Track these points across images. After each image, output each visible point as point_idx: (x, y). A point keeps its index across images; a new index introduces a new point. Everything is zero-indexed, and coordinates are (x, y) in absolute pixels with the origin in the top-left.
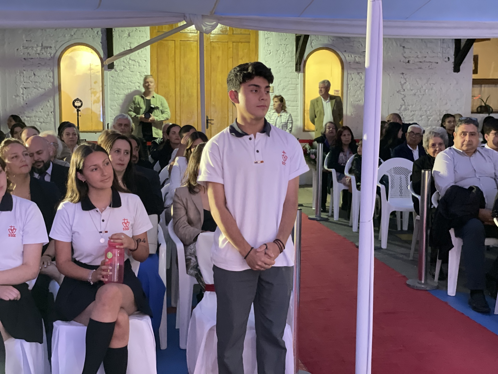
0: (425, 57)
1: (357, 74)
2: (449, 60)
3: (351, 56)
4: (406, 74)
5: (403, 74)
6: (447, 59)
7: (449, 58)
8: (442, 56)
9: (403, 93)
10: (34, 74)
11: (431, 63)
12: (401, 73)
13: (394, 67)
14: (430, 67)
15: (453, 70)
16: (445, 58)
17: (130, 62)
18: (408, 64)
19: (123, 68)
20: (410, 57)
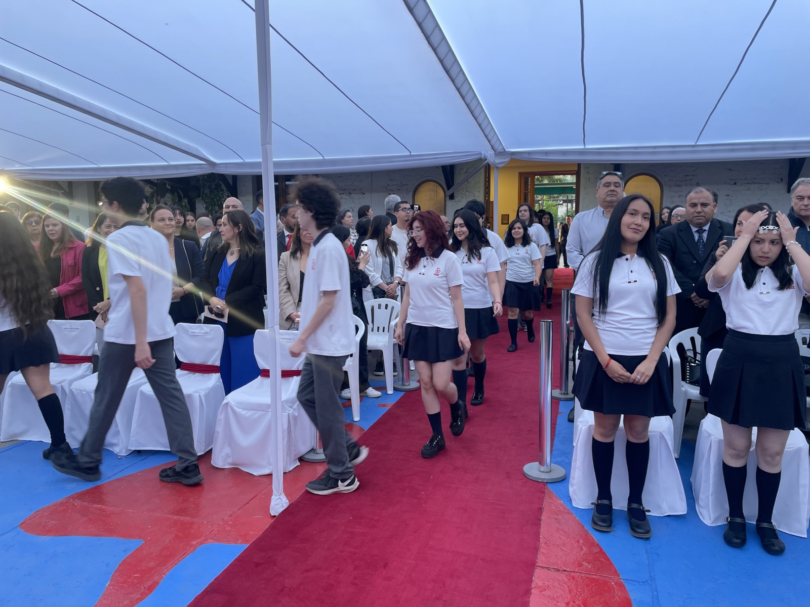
0: (755, 179)
2: (782, 181)
3: (672, 181)
4: (731, 196)
6: (780, 180)
7: (782, 179)
8: (774, 177)
14: (760, 189)
15: (786, 191)
16: (778, 179)
17: (467, 193)
18: (735, 186)
19: (461, 198)
20: (737, 179)
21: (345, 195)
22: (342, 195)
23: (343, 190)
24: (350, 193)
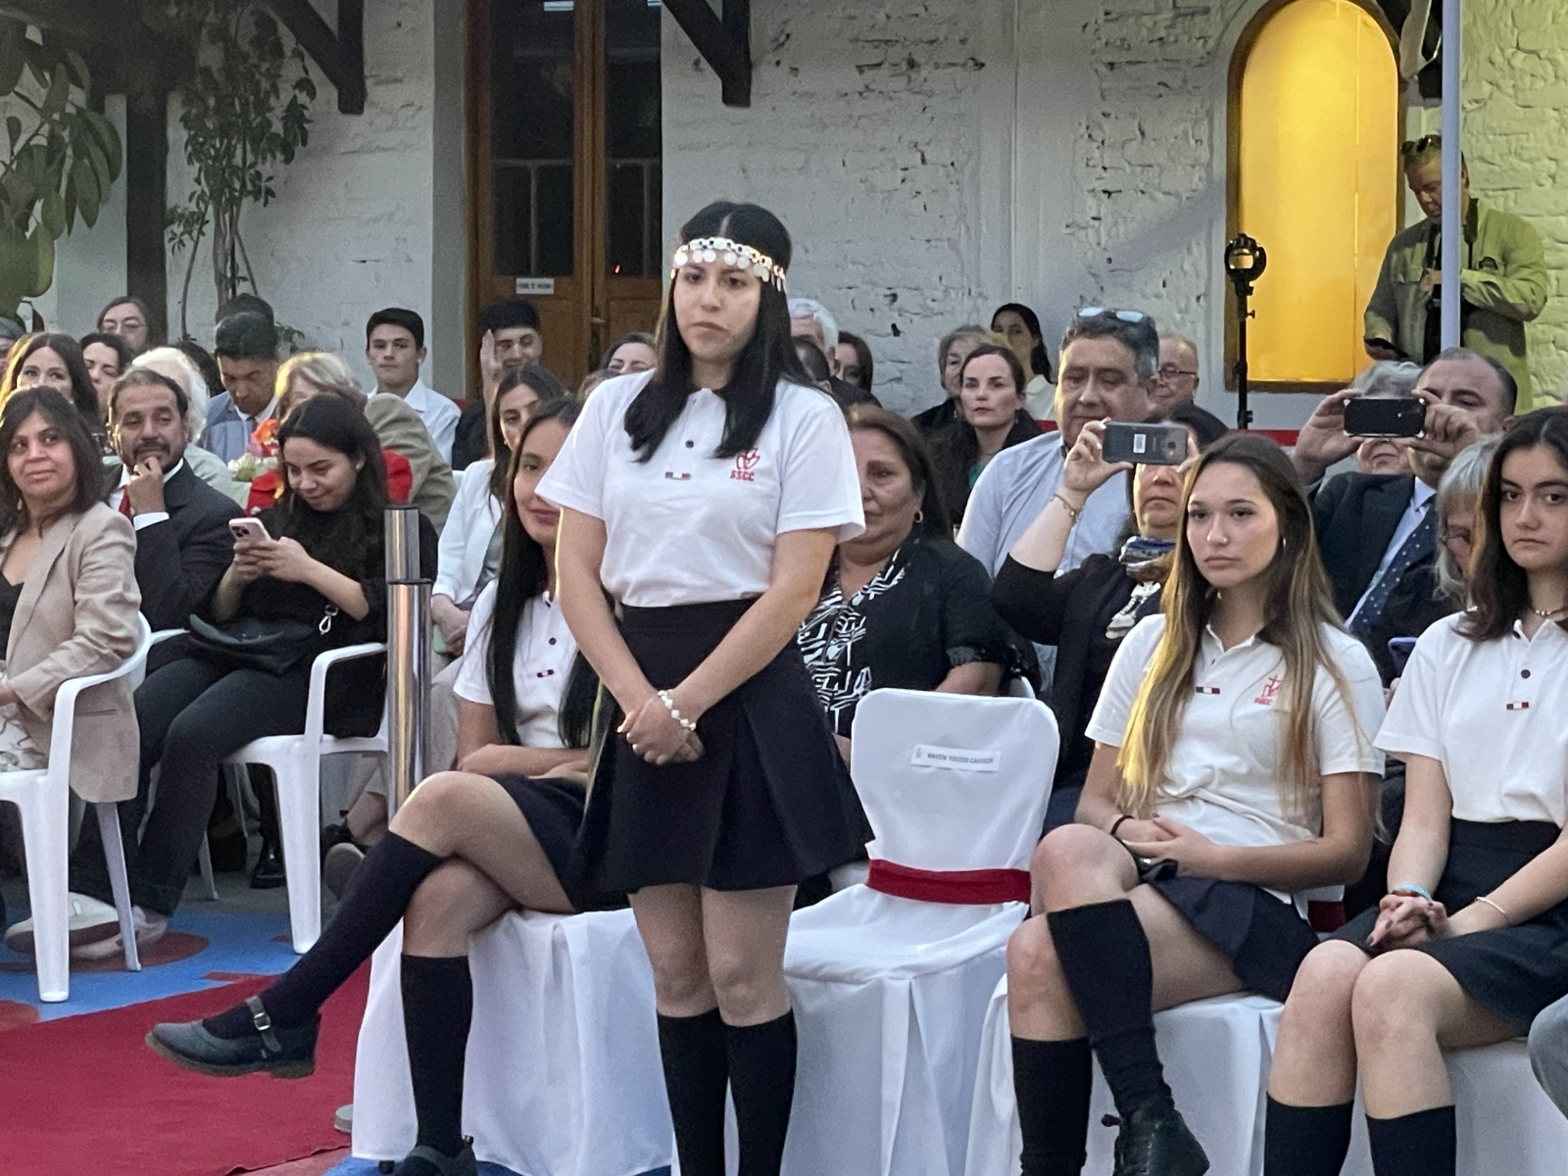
10: (1143, 133)
17: (1519, 60)
19: (1487, 88)
21: (885, 70)
22: (869, 74)
23: (877, 43)
24: (912, 64)
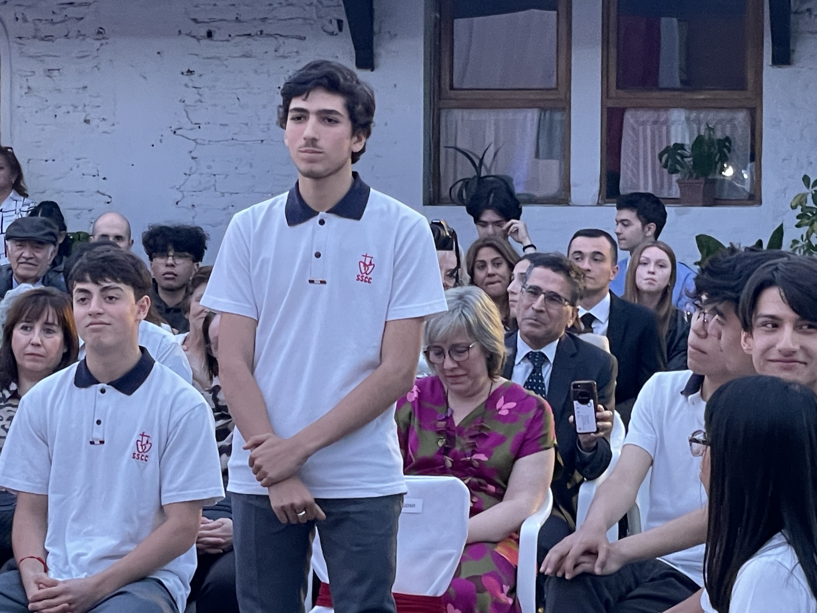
1: (42, 73)
2: (340, 29)
4: (201, 75)
5: (190, 72)
6: (334, 27)
7: (340, 22)
8: (320, 17)
9: (192, 135)
11: (281, 40)
12: (185, 70)
13: (159, 53)
14: (281, 52)
16: (331, 21)
18: (208, 42)
20: (214, 21)
